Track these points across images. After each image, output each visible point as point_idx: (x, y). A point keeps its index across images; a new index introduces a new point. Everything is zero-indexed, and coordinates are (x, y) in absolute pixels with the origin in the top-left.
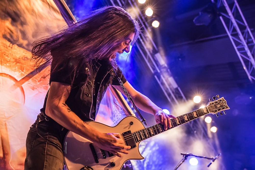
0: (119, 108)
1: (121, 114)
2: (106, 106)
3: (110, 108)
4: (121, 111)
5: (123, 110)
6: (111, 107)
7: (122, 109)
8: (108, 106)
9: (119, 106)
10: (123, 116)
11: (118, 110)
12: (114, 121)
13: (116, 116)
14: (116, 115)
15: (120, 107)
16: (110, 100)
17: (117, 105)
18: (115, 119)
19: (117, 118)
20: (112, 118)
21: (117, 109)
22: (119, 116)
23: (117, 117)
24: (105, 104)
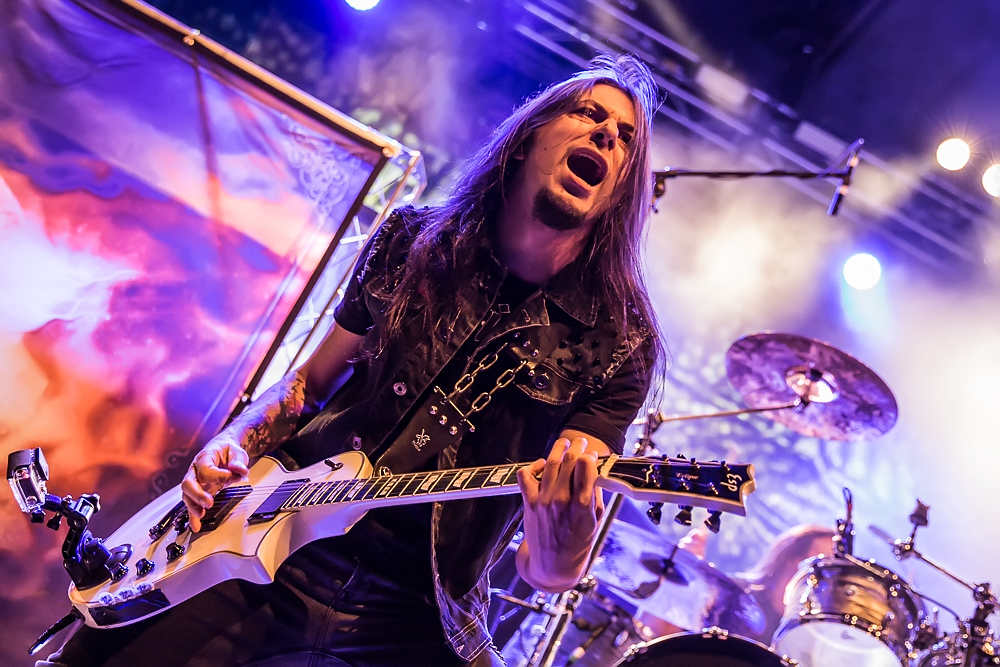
0: (315, 143)
1: (332, 163)
2: (255, 154)
3: (272, 156)
4: (329, 149)
5: (338, 144)
6: (277, 153)
7: (327, 143)
8: (264, 152)
9: (311, 137)
10: (346, 163)
11: (313, 154)
12: (313, 195)
13: (312, 176)
14: (312, 171)
15: (316, 139)
16: (260, 128)
17: (303, 137)
18: (317, 184)
19: (324, 180)
20: (300, 189)
21: (305, 151)
22: (328, 169)
23: (321, 177)
24: (245, 150)
